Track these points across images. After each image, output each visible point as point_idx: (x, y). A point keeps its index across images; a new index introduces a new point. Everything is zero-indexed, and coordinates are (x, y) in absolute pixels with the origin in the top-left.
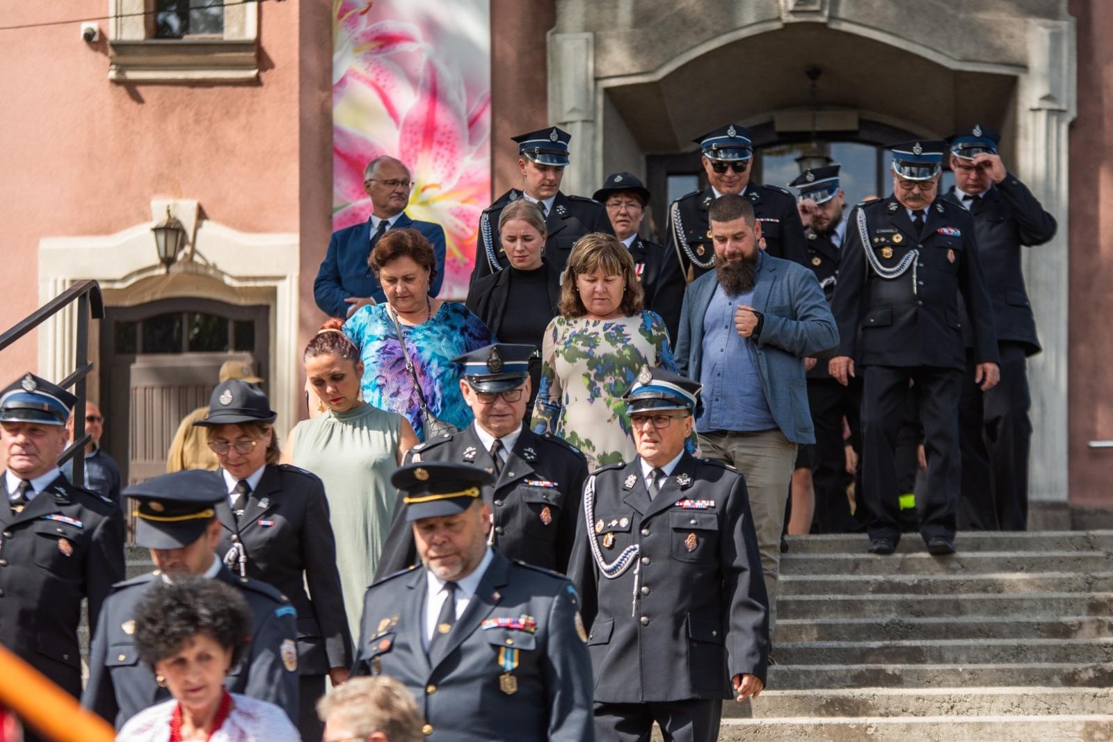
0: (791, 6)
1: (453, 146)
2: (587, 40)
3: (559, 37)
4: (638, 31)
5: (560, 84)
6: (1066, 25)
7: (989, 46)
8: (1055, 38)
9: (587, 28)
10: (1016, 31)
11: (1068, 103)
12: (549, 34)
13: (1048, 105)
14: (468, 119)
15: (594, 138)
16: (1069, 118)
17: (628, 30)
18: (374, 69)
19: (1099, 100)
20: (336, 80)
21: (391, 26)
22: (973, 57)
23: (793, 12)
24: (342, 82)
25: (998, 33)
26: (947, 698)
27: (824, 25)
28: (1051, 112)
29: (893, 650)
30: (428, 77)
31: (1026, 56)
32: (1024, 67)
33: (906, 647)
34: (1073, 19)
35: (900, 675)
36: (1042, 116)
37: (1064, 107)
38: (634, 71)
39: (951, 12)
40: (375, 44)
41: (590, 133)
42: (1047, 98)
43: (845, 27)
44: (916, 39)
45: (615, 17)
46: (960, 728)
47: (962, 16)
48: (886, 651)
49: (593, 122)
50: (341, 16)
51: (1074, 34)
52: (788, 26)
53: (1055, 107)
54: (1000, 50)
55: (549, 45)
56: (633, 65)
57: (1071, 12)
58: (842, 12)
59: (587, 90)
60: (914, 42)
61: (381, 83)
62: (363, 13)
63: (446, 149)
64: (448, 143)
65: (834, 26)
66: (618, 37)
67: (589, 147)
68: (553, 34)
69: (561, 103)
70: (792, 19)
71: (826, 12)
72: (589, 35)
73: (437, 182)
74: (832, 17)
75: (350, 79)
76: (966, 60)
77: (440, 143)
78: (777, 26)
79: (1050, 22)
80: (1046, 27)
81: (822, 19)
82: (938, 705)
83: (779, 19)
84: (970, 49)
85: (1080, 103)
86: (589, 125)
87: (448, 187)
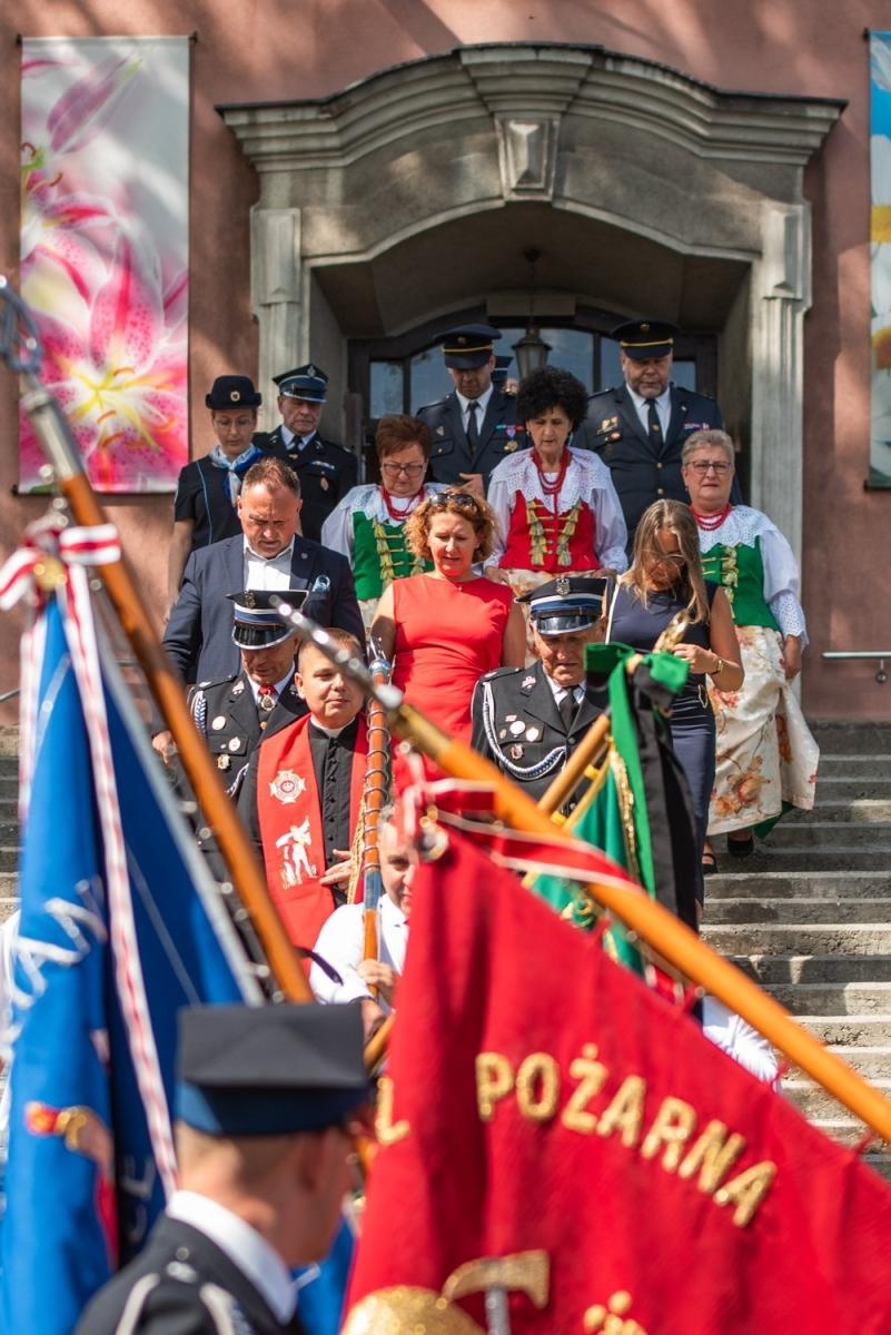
0: (514, 184)
1: (148, 328)
2: (294, 218)
3: (263, 213)
4: (348, 207)
5: (264, 262)
6: (800, 209)
7: (722, 230)
8: (790, 223)
9: (293, 203)
10: (750, 215)
11: (805, 294)
12: (252, 210)
13: (783, 293)
14: (164, 300)
15: (301, 320)
16: (804, 309)
17: (339, 206)
18: (65, 244)
19: (835, 290)
20: (23, 257)
21: (84, 198)
22: (703, 241)
23: (516, 190)
24: (31, 258)
25: (731, 217)
26: (833, 935)
27: (548, 204)
28: (786, 301)
29: (760, 883)
30: (122, 253)
31: (760, 241)
32: (759, 253)
33: (773, 880)
34: (808, 204)
35: (775, 910)
36: (777, 305)
37: (799, 295)
38: (344, 249)
39: (682, 193)
40: (66, 218)
41: (296, 315)
42: (782, 286)
43: (570, 206)
44: (645, 220)
45: (324, 192)
46: (856, 966)
47: (693, 197)
48: (753, 883)
49: (300, 304)
50: (29, 187)
51: (809, 219)
52: (509, 204)
53: (791, 295)
54: (733, 235)
55: (251, 222)
56: (344, 244)
57: (807, 196)
58: (567, 192)
59: (294, 269)
60: (642, 224)
61: (71, 260)
62: (52, 185)
63: (141, 330)
64: (142, 324)
65: (559, 205)
66: (327, 214)
67: (295, 331)
68: (257, 209)
69: (265, 283)
70: (515, 197)
71: (551, 191)
72: (296, 212)
73: (130, 365)
74: (557, 196)
75: (38, 255)
76: (697, 244)
77: (134, 324)
78: (499, 204)
79: (785, 206)
80: (780, 210)
81: (546, 198)
82: (825, 942)
83: (500, 197)
84: (702, 232)
85: (816, 292)
86: (296, 307)
87: (142, 371)
